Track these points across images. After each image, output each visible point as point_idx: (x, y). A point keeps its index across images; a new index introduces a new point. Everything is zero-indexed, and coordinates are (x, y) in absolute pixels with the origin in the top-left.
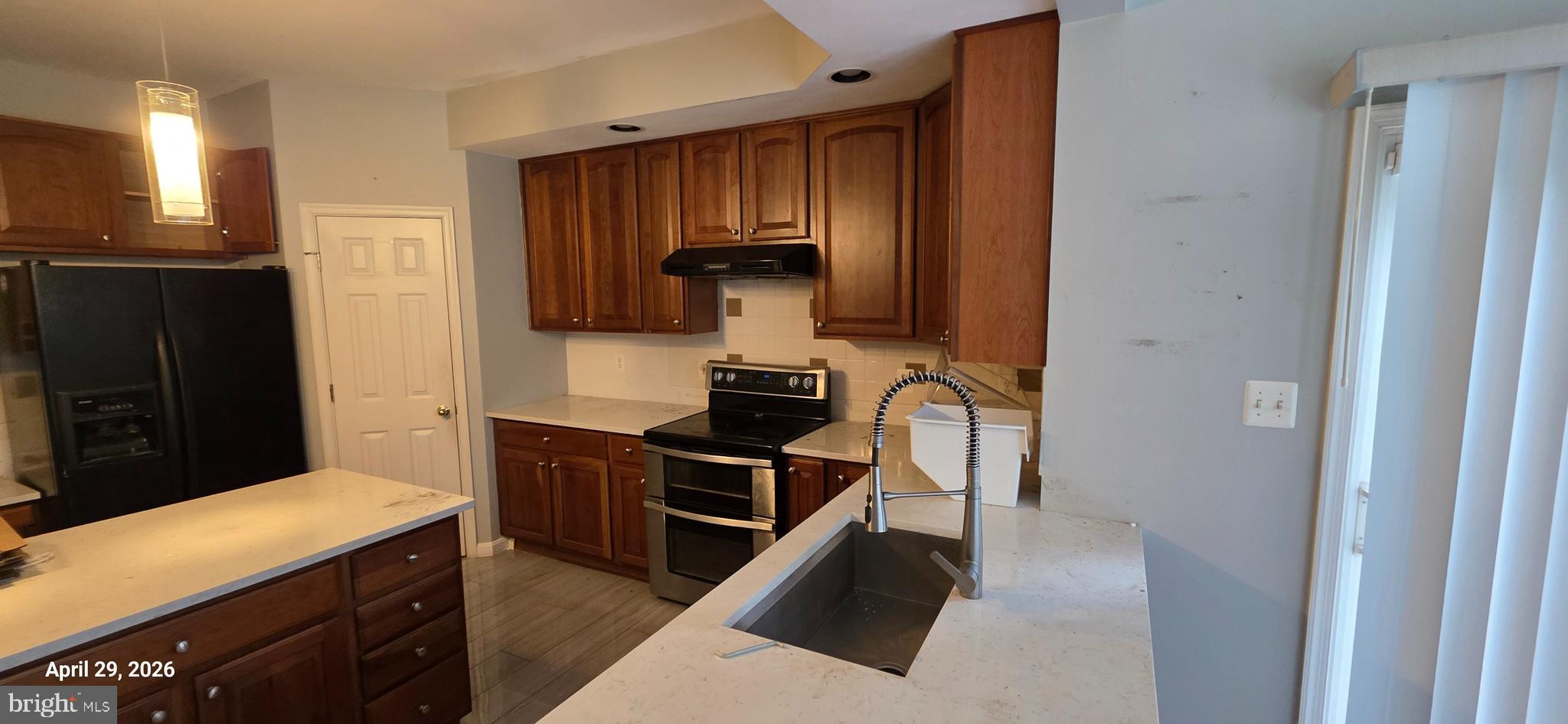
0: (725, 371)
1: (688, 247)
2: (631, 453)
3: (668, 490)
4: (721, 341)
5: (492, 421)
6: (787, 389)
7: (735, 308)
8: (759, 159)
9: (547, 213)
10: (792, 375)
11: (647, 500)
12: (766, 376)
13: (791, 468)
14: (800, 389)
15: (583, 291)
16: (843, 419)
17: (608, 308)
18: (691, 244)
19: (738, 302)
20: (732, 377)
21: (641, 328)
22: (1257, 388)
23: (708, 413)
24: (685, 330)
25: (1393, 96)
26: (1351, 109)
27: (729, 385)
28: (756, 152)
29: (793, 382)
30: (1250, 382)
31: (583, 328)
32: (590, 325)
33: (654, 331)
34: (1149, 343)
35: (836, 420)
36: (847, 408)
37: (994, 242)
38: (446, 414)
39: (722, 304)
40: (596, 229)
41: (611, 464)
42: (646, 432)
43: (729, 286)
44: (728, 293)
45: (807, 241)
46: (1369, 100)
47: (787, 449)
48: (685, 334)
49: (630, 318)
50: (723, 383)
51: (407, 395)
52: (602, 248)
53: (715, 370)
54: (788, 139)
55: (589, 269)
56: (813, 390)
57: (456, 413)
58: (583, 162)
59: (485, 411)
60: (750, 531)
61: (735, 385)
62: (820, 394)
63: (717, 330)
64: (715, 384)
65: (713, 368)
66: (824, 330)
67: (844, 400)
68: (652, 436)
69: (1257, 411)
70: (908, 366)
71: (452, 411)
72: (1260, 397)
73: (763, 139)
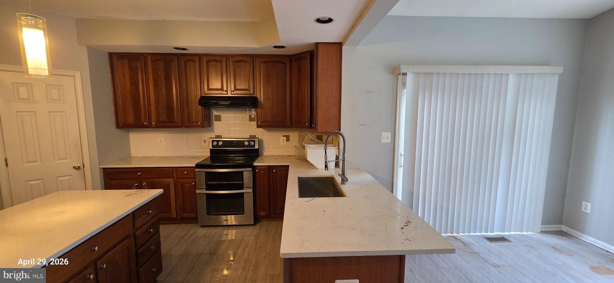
0: (218, 141)
1: (204, 95)
2: (186, 174)
3: (207, 185)
4: (212, 131)
5: (102, 169)
6: (244, 146)
7: (218, 118)
8: (235, 66)
9: (127, 77)
10: (246, 141)
11: (197, 190)
12: (235, 142)
13: (257, 170)
14: (249, 145)
15: (150, 111)
16: (262, 155)
17: (163, 118)
18: (205, 94)
19: (220, 116)
20: (220, 143)
21: (181, 126)
22: (384, 134)
23: (210, 158)
24: (202, 127)
25: (405, 74)
26: (398, 75)
27: (220, 147)
28: (233, 63)
29: (246, 143)
30: (382, 133)
31: (149, 127)
32: (154, 126)
33: (187, 127)
34: (363, 125)
35: (260, 156)
36: (263, 151)
37: (327, 99)
38: (78, 168)
39: (212, 117)
40: (156, 86)
41: (175, 180)
42: (196, 165)
43: (216, 110)
44: (215, 113)
45: (254, 95)
46: (401, 75)
47: (255, 164)
48: (202, 128)
49: (175, 122)
50: (217, 145)
51: (55, 161)
52: (160, 94)
53: (213, 141)
54: (246, 61)
55: (153, 102)
56: (254, 146)
57: (84, 167)
58: (149, 58)
59: (99, 166)
60: (243, 193)
61: (222, 146)
62: (257, 147)
63: (211, 127)
64: (213, 146)
65: (212, 140)
66: (261, 125)
67: (262, 149)
68: (198, 166)
69: (384, 139)
70: (284, 136)
71: (82, 166)
72: (384, 136)
73: (236, 60)
